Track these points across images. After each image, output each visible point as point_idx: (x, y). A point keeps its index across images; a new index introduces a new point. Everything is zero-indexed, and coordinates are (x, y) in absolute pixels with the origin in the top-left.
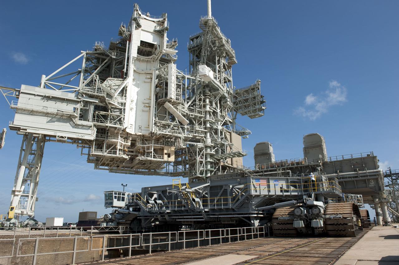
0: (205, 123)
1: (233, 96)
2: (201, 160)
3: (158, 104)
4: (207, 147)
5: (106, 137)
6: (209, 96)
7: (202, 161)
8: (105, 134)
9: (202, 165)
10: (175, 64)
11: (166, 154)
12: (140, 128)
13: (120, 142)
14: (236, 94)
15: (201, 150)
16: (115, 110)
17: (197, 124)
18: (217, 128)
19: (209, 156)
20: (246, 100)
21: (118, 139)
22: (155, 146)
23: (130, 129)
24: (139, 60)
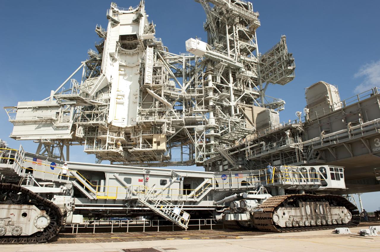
0: (207, 102)
1: (259, 64)
2: (201, 144)
3: (143, 93)
4: (208, 129)
5: (96, 134)
6: (211, 71)
7: (202, 145)
8: (95, 131)
9: (202, 149)
10: (152, 48)
11: (155, 142)
12: (132, 120)
13: (109, 137)
14: (262, 61)
15: (200, 132)
16: (102, 108)
17: (196, 105)
18: (229, 105)
19: (212, 139)
20: (272, 65)
21: (107, 135)
22: (144, 136)
23: (123, 123)
24: (129, 54)
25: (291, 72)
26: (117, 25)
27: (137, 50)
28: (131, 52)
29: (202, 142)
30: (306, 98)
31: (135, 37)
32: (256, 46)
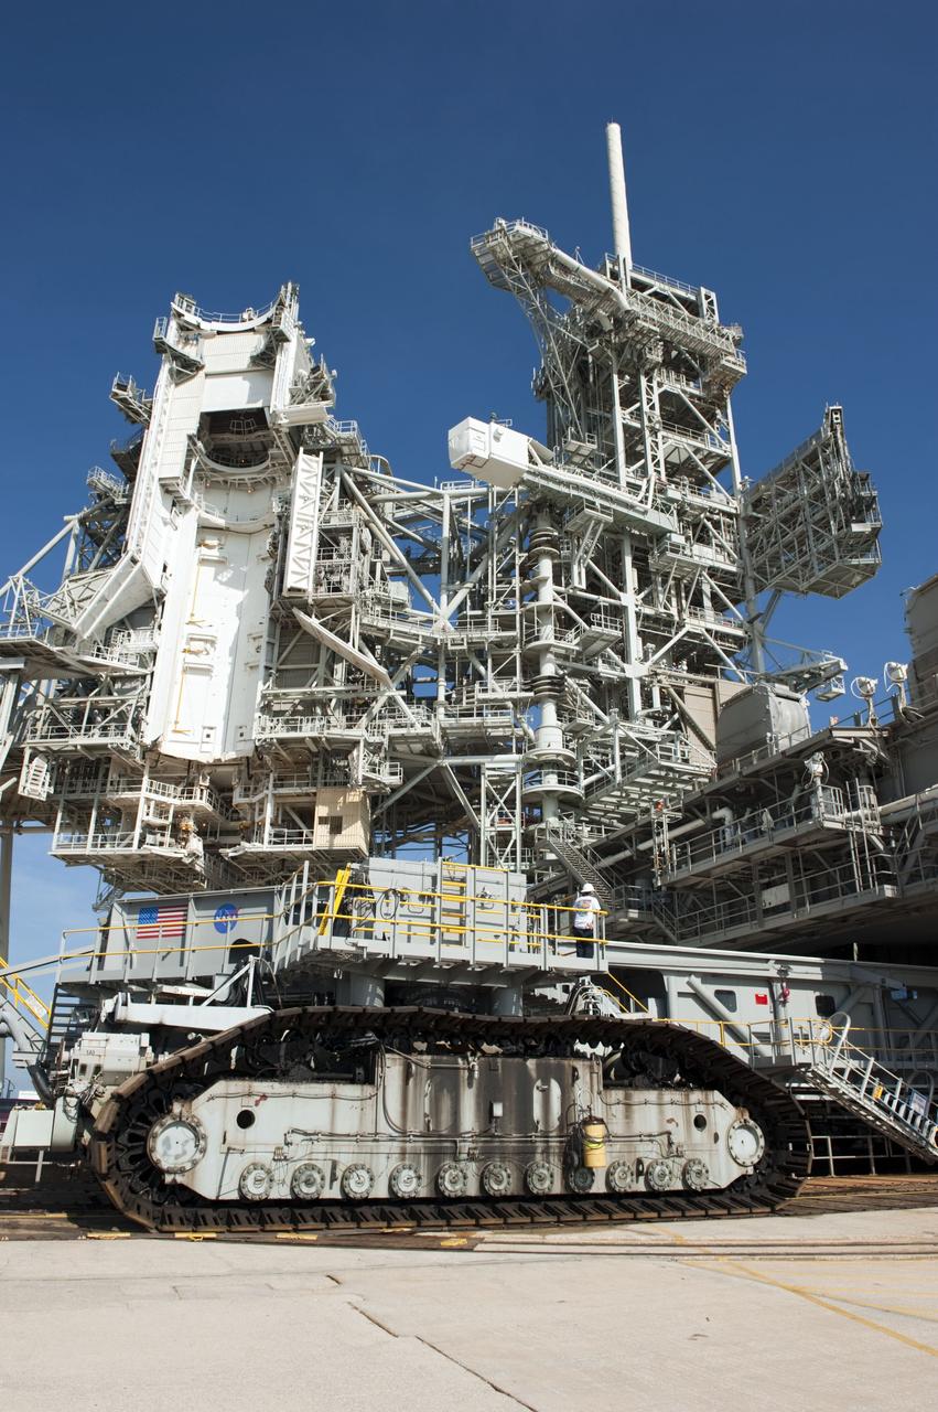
0: (532, 664)
1: (743, 519)
2: (505, 827)
3: (282, 628)
4: (535, 768)
5: (99, 788)
6: (548, 543)
7: (509, 834)
8: (96, 778)
9: (508, 849)
10: (318, 456)
11: (323, 821)
12: (242, 735)
13: (148, 800)
14: (756, 506)
15: (502, 783)
16: (128, 686)
17: (490, 675)
18: (622, 674)
19: (550, 808)
20: (791, 519)
21: (139, 789)
22: (281, 796)
23: (206, 747)
24: (241, 486)
25: (866, 543)
26: (193, 377)
27: (267, 468)
28: (246, 477)
29: (510, 821)
30: (910, 631)
31: (257, 418)
32: (732, 450)
